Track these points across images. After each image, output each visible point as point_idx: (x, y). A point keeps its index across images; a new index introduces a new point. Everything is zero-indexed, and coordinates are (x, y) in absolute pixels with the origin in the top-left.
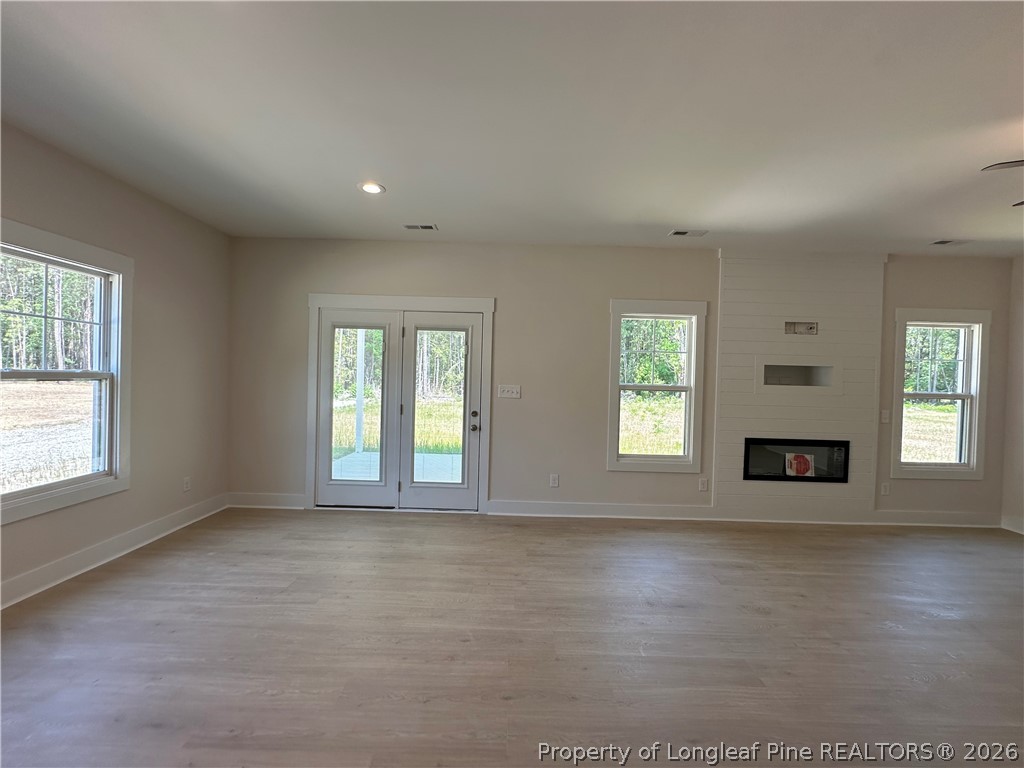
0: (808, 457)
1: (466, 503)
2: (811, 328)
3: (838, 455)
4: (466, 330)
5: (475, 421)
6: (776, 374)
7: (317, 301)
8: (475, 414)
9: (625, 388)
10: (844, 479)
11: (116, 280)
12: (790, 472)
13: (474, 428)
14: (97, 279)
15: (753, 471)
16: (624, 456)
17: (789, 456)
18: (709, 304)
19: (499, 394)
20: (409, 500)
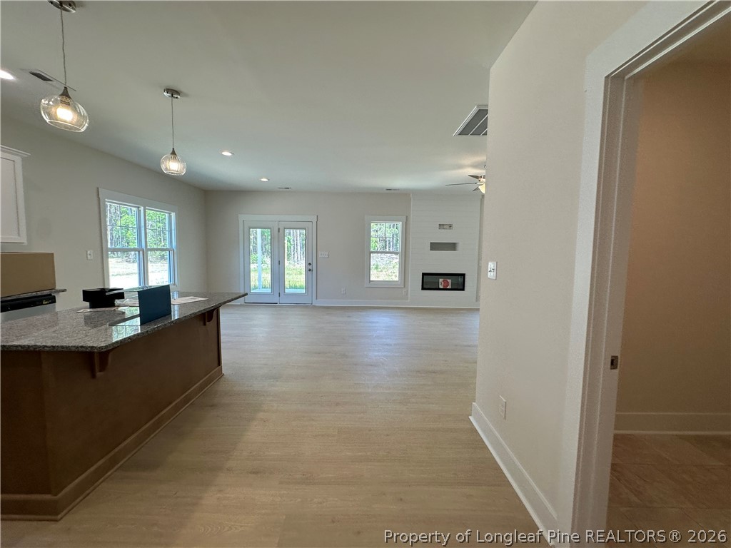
0: (449, 280)
1: (307, 301)
2: (450, 226)
3: (460, 279)
4: (305, 229)
5: (310, 267)
6: (435, 246)
7: (242, 217)
8: (310, 264)
9: (373, 252)
10: (463, 289)
11: (173, 214)
12: (441, 287)
13: (310, 270)
14: (167, 215)
15: (425, 287)
16: (373, 281)
17: (441, 280)
18: (407, 217)
19: (319, 256)
20: (283, 300)
